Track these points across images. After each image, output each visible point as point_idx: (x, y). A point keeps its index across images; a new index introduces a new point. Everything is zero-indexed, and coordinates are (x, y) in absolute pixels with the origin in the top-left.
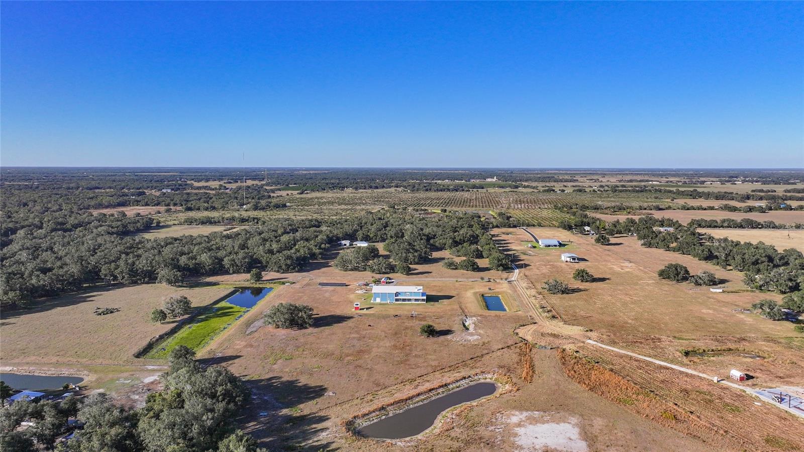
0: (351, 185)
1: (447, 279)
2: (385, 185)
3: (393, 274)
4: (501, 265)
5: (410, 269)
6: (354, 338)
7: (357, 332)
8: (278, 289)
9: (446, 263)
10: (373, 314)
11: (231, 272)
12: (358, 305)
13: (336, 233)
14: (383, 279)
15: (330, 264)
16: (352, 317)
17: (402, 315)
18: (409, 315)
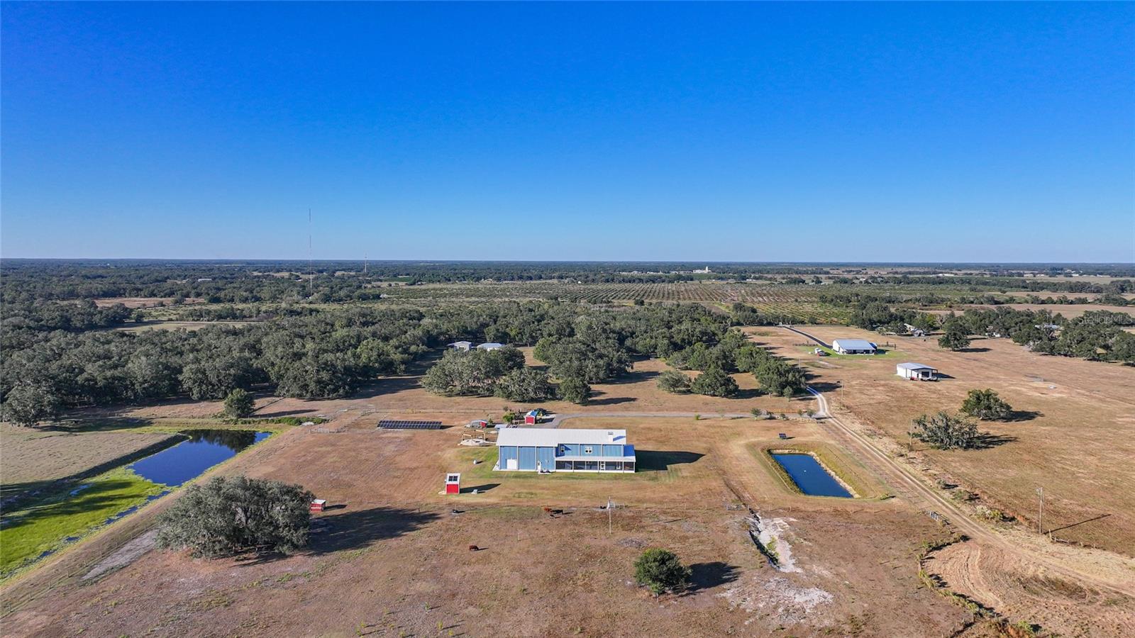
0: (491, 275)
1: (675, 414)
2: (543, 276)
3: (552, 402)
4: (788, 383)
5: (589, 393)
6: (420, 596)
7: (436, 574)
8: (284, 435)
9: (667, 380)
10: (493, 506)
11: (195, 397)
12: (455, 479)
13: (445, 327)
14: (529, 413)
15: (420, 383)
16: (433, 517)
17: (573, 509)
18: (594, 509)
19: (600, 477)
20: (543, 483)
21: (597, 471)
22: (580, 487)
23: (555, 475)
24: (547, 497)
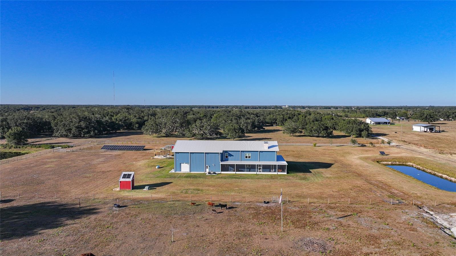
12: (129, 176)
16: (90, 211)
17: (237, 203)
18: (258, 204)
19: (259, 177)
20: (210, 182)
21: (255, 173)
22: (242, 184)
23: (220, 176)
24: (212, 193)
